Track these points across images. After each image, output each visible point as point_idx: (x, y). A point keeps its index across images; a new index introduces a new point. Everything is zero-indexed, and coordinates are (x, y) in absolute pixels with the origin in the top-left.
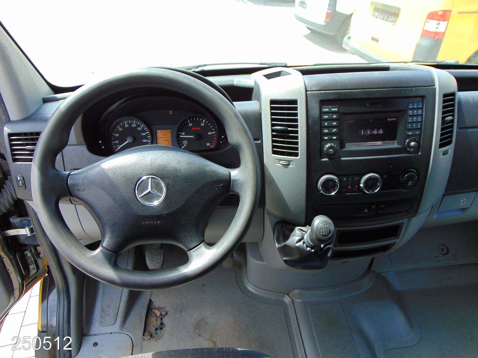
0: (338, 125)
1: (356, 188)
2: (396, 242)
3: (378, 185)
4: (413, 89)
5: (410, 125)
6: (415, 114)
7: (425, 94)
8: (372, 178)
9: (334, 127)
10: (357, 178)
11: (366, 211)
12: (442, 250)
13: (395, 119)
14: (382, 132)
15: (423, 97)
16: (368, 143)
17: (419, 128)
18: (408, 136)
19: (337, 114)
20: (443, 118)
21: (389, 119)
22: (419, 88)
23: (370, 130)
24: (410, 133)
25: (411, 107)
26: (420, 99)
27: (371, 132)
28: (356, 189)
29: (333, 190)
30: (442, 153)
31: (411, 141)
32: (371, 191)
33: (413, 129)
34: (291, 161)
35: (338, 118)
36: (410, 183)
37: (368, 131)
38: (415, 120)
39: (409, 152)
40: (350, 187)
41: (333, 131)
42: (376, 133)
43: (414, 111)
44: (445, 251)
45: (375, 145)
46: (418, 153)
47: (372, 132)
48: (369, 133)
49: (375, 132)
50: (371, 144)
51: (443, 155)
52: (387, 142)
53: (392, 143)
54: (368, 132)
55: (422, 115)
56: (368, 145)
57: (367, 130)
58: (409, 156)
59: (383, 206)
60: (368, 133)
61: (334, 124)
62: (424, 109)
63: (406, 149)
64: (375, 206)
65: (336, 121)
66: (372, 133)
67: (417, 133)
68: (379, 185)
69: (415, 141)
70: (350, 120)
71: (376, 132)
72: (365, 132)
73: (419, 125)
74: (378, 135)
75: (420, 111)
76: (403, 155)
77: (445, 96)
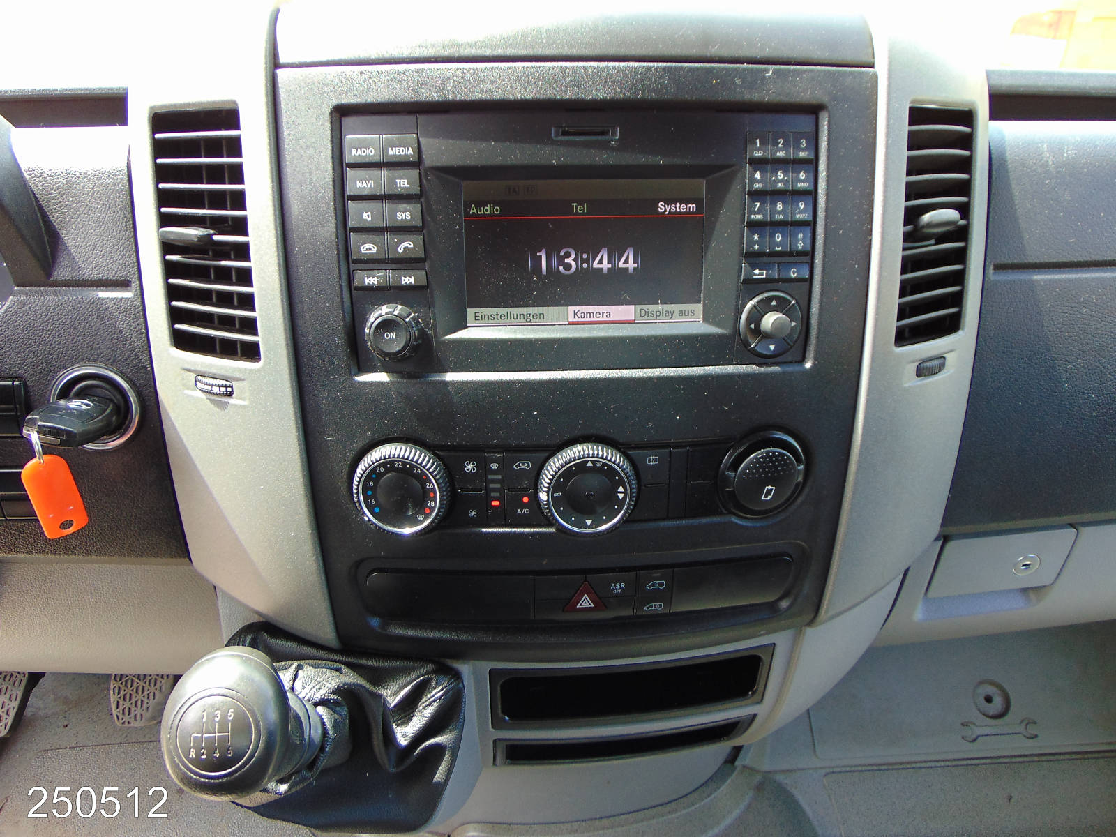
0: (419, 223)
1: (523, 506)
2: (755, 715)
3: (621, 496)
4: (767, 71)
5: (756, 237)
6: (780, 185)
7: (825, 99)
8: (590, 464)
9: (403, 230)
10: (524, 465)
11: (586, 602)
12: (989, 699)
13: (692, 207)
14: (631, 265)
15: (814, 110)
16: (572, 309)
17: (802, 253)
18: (751, 287)
19: (414, 173)
20: (912, 216)
21: (661, 207)
22: (795, 71)
23: (579, 252)
24: (757, 272)
25: (758, 154)
26: (804, 122)
27: (583, 261)
28: (525, 511)
29: (417, 513)
30: (912, 368)
31: (764, 307)
32: (589, 522)
33: (773, 254)
34: (238, 379)
35: (417, 190)
36: (769, 493)
37: (567, 255)
38: (779, 213)
39: (762, 359)
40: (495, 503)
41: (401, 250)
42: (606, 266)
43: (775, 172)
44: (998, 703)
45: (605, 319)
46: (803, 360)
47: (587, 261)
48: (574, 264)
49: (602, 262)
50: (584, 315)
51: (918, 375)
52: (660, 307)
53: (682, 313)
54: (566, 260)
55: (812, 194)
56: (571, 319)
57: (562, 254)
58: (760, 374)
59: (657, 584)
60: (568, 267)
61: (400, 216)
62: (822, 166)
63: (747, 344)
64: (623, 585)
65: (408, 207)
66: (585, 265)
67: (793, 275)
68: (625, 497)
69: (782, 306)
70: (480, 204)
71: (605, 261)
72: (555, 262)
73: (800, 236)
74: (616, 273)
75: (802, 175)
76: (730, 369)
77: (918, 115)
